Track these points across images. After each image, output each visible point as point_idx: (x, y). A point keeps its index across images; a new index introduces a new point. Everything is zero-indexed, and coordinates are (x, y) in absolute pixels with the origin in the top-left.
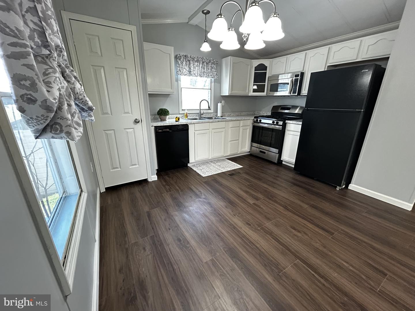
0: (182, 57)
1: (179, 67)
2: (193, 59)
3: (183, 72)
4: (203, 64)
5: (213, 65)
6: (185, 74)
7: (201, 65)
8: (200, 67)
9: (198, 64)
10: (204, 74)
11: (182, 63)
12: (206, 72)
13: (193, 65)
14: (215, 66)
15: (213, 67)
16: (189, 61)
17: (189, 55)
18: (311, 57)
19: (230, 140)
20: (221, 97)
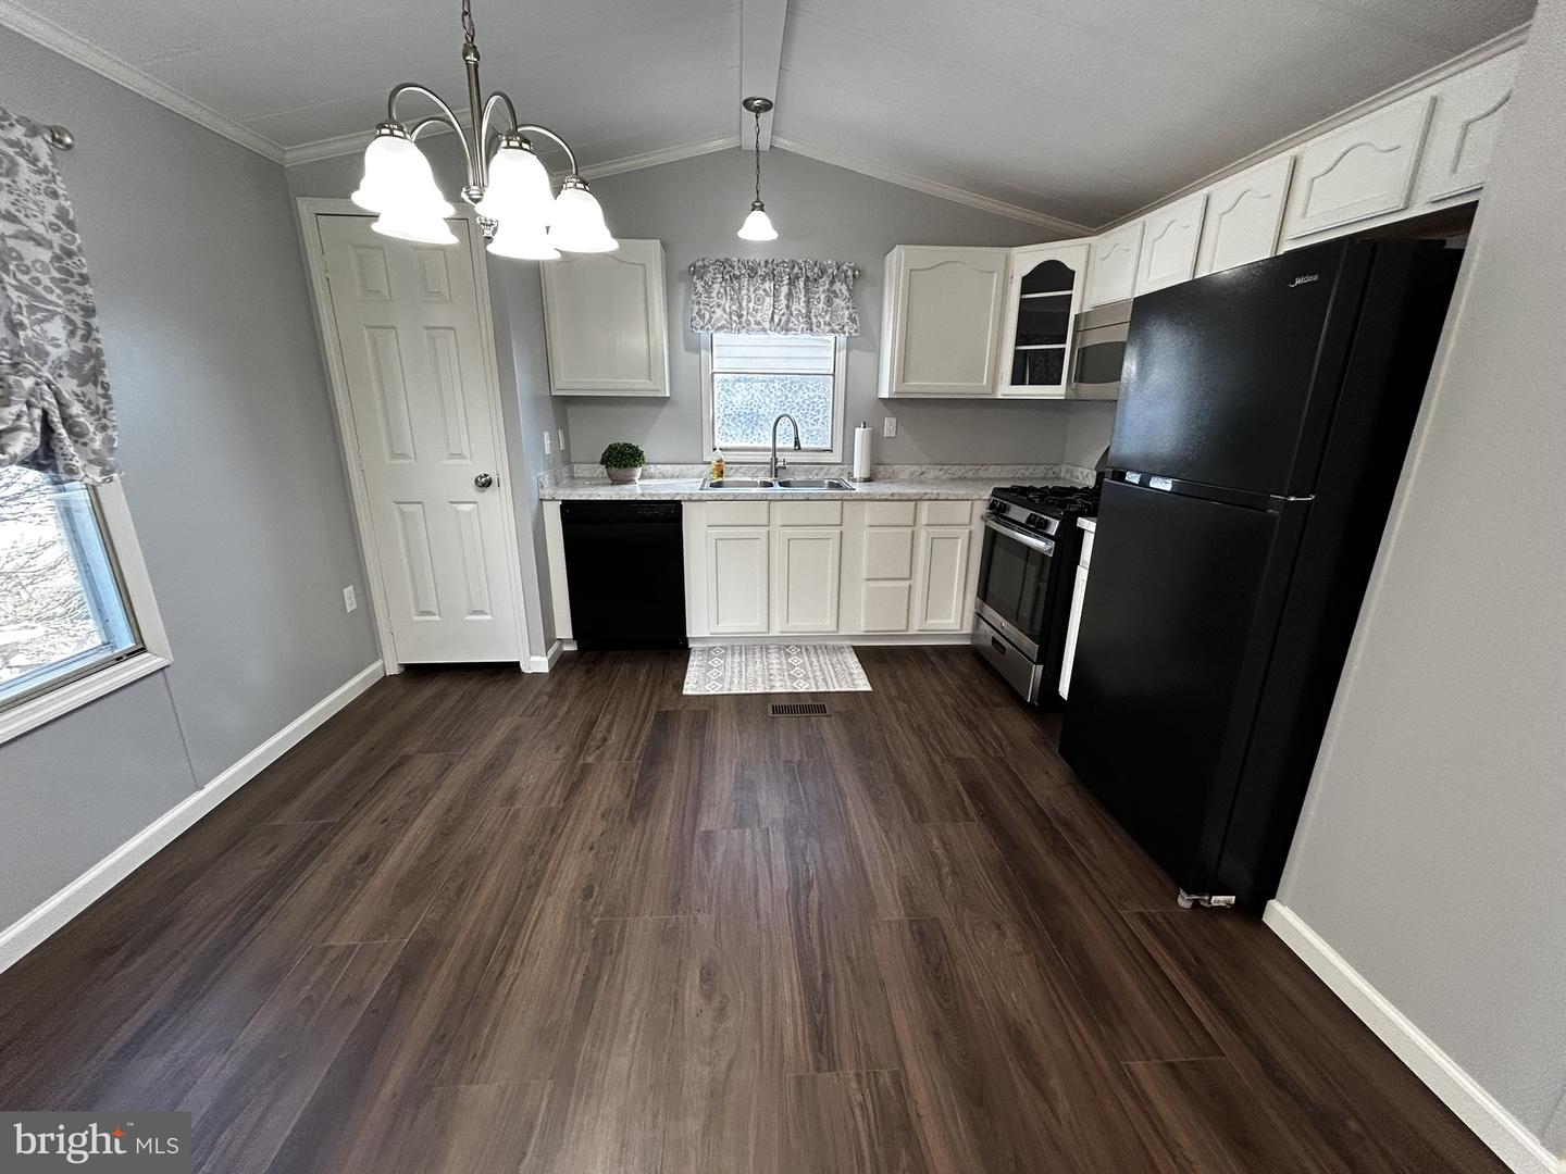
0: (711, 268)
1: (700, 302)
2: (752, 269)
3: (711, 318)
4: (794, 286)
5: (837, 285)
6: (720, 325)
7: (784, 289)
8: (782, 297)
10: (798, 321)
11: (708, 288)
12: (803, 311)
13: (754, 291)
14: (844, 287)
15: (837, 292)
16: (737, 278)
18: (1222, 214)
19: (865, 575)
20: (880, 402)
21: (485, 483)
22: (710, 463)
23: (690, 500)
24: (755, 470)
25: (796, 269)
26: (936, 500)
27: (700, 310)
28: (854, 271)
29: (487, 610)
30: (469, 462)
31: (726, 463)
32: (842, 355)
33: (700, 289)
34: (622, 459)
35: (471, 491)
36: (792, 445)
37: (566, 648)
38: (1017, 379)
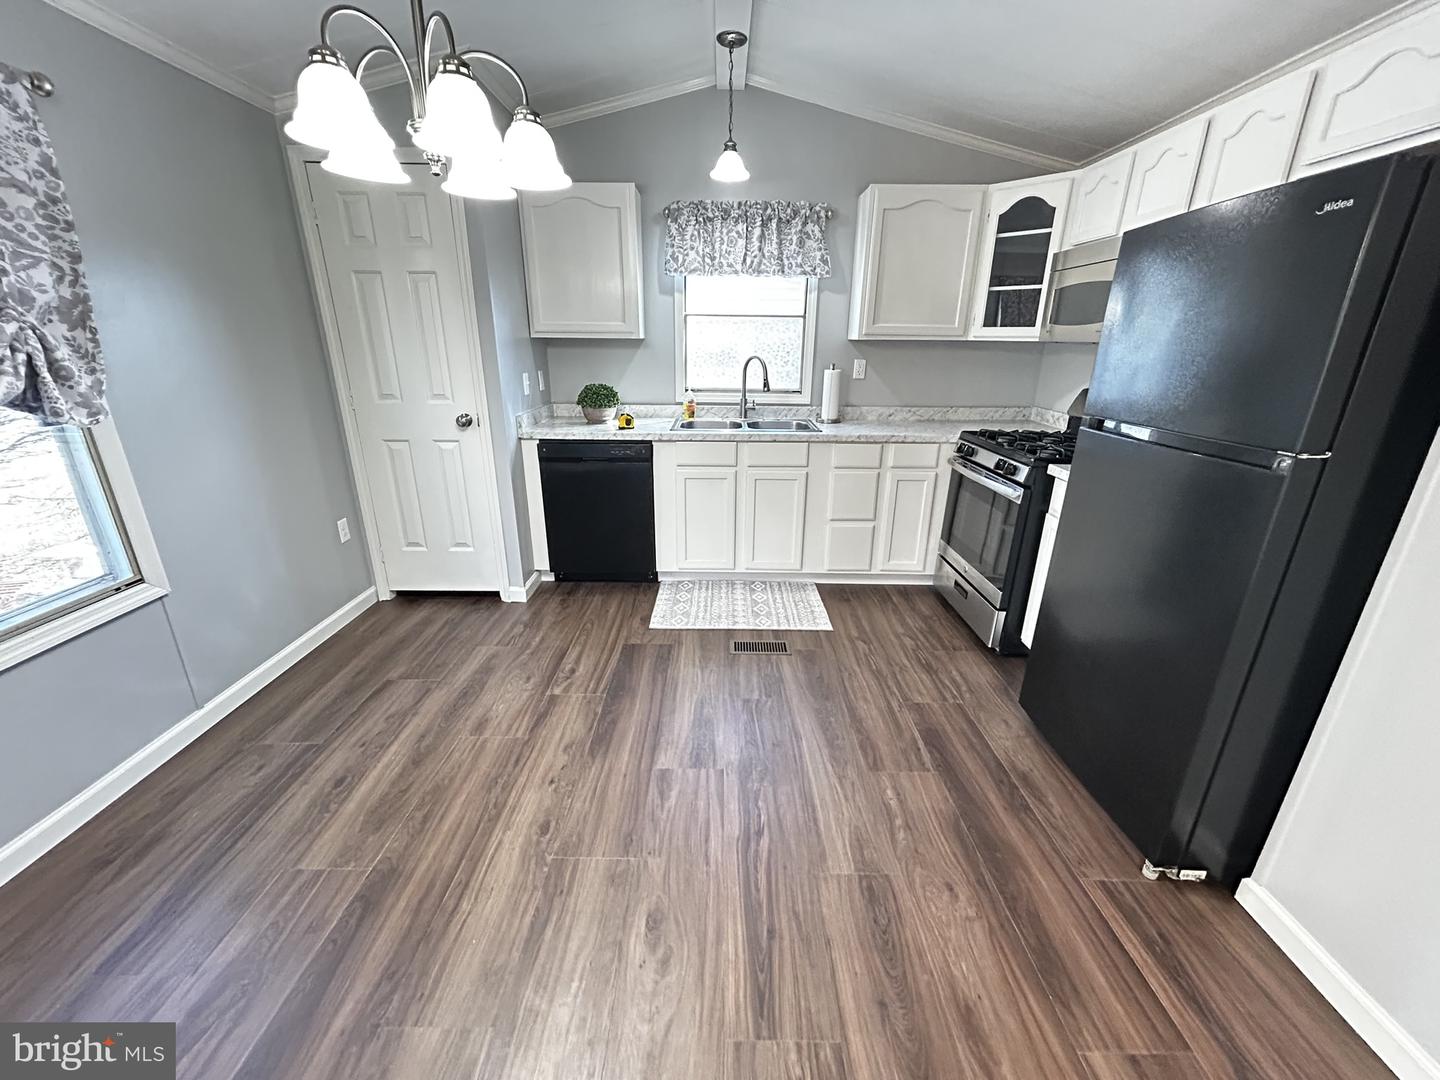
0: (685, 210)
1: (674, 245)
2: (725, 211)
3: (684, 261)
4: (767, 227)
5: (809, 226)
6: (692, 267)
7: (757, 231)
8: (755, 239)
9: (746, 229)
10: (771, 262)
11: (682, 230)
12: (776, 253)
13: (728, 233)
14: (817, 228)
15: (810, 232)
16: (711, 220)
18: (1225, 140)
19: (829, 516)
20: (850, 345)
21: (465, 423)
22: (681, 404)
23: (660, 441)
24: (725, 411)
25: (769, 211)
26: (903, 442)
27: (674, 253)
28: (827, 212)
29: (470, 543)
30: (450, 402)
31: (698, 404)
32: (813, 296)
33: (674, 232)
34: (597, 398)
35: (453, 430)
36: (761, 387)
37: (544, 579)
38: (990, 321)
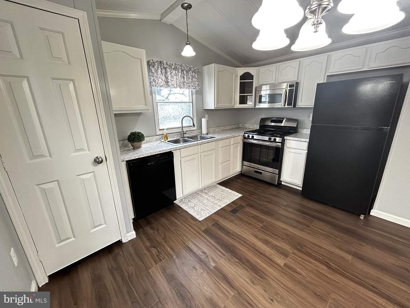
0: (156, 64)
1: (153, 76)
2: (170, 66)
3: (158, 82)
4: (182, 73)
5: (194, 74)
6: (161, 85)
7: (180, 74)
8: (179, 76)
9: (177, 73)
10: (184, 85)
11: (157, 71)
12: (186, 82)
13: (171, 73)
14: (196, 75)
15: (194, 76)
16: (165, 68)
17: (165, 61)
20: (204, 111)
23: (176, 150)
25: (183, 68)
27: (154, 79)
28: (198, 70)
29: (103, 222)
32: (194, 96)
33: (153, 71)
38: (240, 103)
